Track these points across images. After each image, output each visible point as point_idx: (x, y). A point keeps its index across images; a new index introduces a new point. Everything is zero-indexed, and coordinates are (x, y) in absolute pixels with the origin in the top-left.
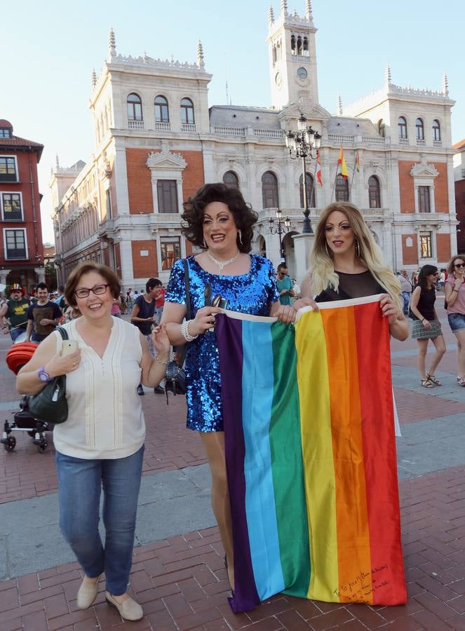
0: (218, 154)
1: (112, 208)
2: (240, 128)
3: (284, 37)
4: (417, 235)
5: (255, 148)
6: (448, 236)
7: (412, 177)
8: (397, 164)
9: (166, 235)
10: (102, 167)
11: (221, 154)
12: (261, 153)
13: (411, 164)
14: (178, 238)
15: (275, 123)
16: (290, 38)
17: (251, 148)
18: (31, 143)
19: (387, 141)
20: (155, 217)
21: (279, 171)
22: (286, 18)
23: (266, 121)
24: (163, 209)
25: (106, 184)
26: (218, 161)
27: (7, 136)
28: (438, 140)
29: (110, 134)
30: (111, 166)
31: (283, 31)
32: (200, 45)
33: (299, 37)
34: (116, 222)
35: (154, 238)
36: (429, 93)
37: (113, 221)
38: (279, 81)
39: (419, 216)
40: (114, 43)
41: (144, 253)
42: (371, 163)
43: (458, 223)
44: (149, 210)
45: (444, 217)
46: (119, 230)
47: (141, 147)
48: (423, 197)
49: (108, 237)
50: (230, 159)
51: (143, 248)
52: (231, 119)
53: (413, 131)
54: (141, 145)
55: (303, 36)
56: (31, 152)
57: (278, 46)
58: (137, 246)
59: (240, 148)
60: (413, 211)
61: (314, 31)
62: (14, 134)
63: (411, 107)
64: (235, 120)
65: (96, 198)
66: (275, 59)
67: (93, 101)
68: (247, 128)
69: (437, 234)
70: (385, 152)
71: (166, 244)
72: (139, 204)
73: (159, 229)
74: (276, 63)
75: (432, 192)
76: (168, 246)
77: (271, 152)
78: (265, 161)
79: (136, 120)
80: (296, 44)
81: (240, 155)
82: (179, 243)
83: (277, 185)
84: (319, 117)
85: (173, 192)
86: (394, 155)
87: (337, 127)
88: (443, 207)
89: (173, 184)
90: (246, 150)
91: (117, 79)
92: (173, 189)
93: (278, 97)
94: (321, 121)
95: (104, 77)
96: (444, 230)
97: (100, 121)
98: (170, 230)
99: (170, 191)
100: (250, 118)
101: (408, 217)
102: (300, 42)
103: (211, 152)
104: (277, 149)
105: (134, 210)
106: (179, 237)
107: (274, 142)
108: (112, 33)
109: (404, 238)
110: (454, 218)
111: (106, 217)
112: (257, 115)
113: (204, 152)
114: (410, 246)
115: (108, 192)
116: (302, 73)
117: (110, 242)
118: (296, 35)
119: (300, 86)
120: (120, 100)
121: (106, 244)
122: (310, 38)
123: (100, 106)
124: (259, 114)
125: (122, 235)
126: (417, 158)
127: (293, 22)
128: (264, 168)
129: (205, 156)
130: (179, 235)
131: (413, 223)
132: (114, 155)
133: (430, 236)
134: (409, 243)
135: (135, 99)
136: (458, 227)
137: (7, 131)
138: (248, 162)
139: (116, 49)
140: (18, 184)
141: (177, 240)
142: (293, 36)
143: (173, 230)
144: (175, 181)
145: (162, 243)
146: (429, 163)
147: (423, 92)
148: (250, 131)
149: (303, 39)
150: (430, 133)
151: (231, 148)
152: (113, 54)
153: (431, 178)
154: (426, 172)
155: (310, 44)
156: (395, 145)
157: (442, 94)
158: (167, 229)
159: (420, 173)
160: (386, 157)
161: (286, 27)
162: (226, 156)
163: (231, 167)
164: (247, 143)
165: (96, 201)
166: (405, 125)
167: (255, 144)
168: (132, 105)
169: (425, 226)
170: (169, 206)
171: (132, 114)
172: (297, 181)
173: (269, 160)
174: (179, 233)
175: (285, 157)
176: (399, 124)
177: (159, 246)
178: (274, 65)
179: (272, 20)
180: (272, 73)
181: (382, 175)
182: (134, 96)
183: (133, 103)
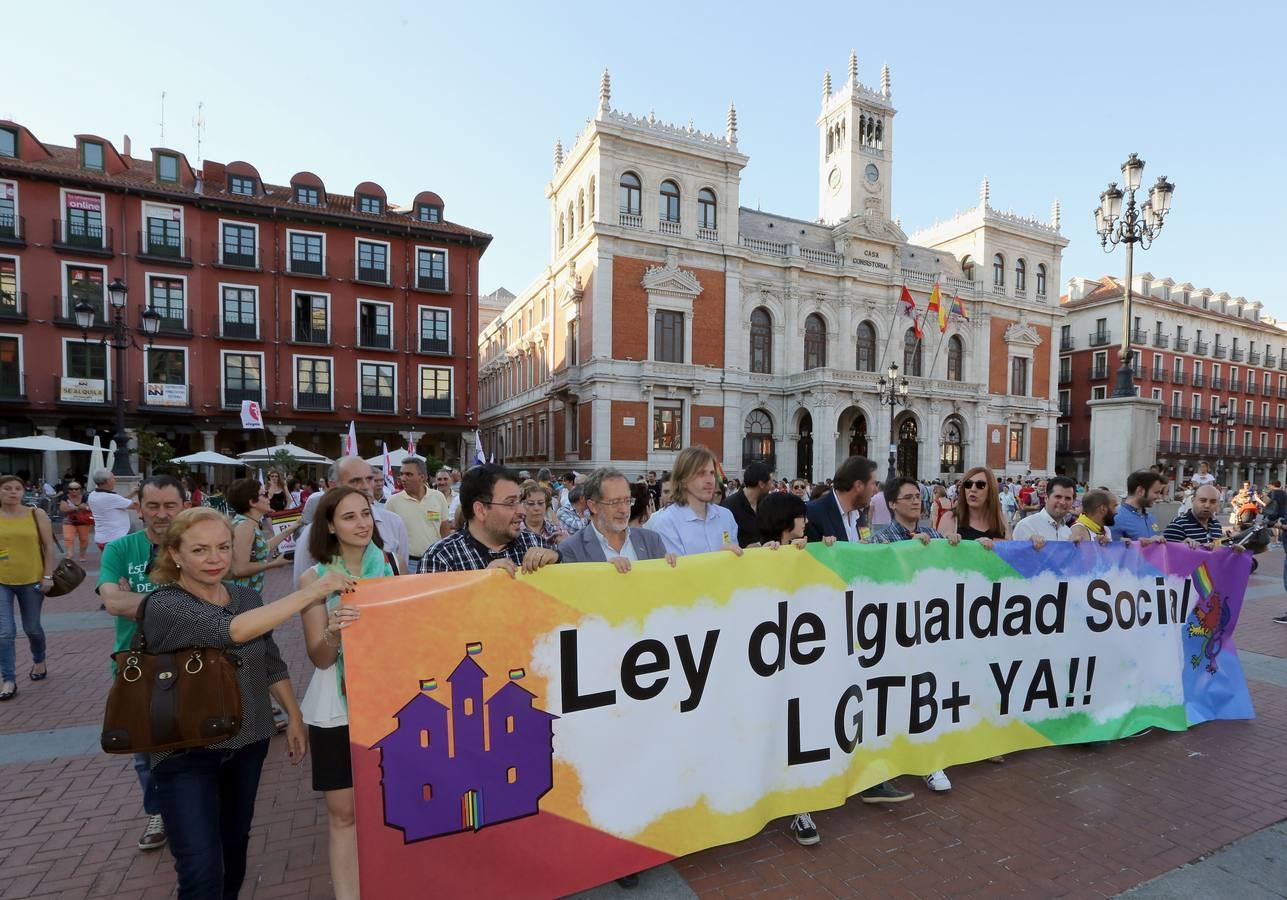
0: (746, 279)
1: (579, 351)
2: (781, 243)
3: (849, 117)
4: (1006, 426)
5: (799, 276)
6: (1044, 433)
7: (1006, 343)
8: (988, 322)
9: (663, 396)
10: (566, 285)
11: (750, 281)
12: (807, 285)
13: (1007, 324)
14: (679, 402)
15: (829, 242)
16: (859, 119)
17: (795, 274)
18: (473, 231)
19: (978, 287)
20: (650, 367)
21: (830, 315)
22: (854, 90)
23: (815, 239)
24: (661, 356)
25: (571, 311)
26: (746, 290)
27: (434, 219)
28: (1042, 292)
29: (590, 230)
30: (584, 283)
31: (850, 108)
32: (733, 111)
33: (871, 119)
34: (585, 370)
35: (645, 399)
36: (1036, 224)
37: (581, 368)
38: (834, 181)
39: (1013, 401)
40: (608, 91)
41: (629, 421)
43: (1060, 415)
44: (640, 356)
45: (1044, 405)
46: (595, 382)
47: (636, 256)
48: (1016, 372)
49: (570, 392)
50: (763, 288)
51: (628, 413)
52: (766, 229)
53: (1011, 276)
54: (637, 252)
55: (876, 118)
56: (471, 245)
57: (838, 131)
58: (619, 409)
59: (779, 273)
60: (1003, 393)
61: (891, 113)
63: (1012, 241)
64: (771, 231)
65: (545, 336)
66: (830, 150)
68: (791, 245)
69: (1032, 429)
70: (974, 302)
71: (662, 409)
72: (627, 345)
73: (655, 386)
74: (831, 156)
75: (1030, 367)
76: (664, 413)
77: (822, 284)
78: (812, 298)
79: (632, 214)
80: (865, 129)
81: (778, 285)
82: (681, 409)
83: (824, 335)
84: (891, 240)
85: (678, 331)
86: (986, 308)
87: (910, 259)
88: (1042, 390)
89: (668, 319)
90: (787, 277)
91: (609, 147)
92: (678, 326)
93: (834, 206)
94: (894, 247)
95: (584, 143)
96: (1041, 423)
97: (566, 216)
98: (670, 389)
99: (674, 329)
100: (792, 232)
101: (997, 400)
102: (871, 125)
103: (737, 275)
104: (829, 282)
105: (618, 353)
106: (682, 401)
107: (828, 271)
108: (607, 76)
109: (991, 429)
110: (1055, 408)
111: (564, 362)
112: (802, 227)
113: (728, 274)
114: (995, 442)
115: (572, 325)
116: (873, 172)
117: (571, 400)
118: (867, 116)
119: (867, 191)
120: (610, 181)
121: (559, 404)
122: (886, 122)
123: (569, 194)
124: (805, 227)
125: (599, 389)
126: (1014, 316)
127: (864, 96)
128: (810, 308)
129: (728, 281)
130: (681, 398)
131: (1004, 409)
132: (591, 260)
133: (1022, 430)
134: (996, 438)
135: (633, 182)
136: (1059, 420)
137: (434, 212)
138: (788, 296)
139: (609, 101)
140: (446, 295)
141: (677, 405)
142: (862, 117)
143: (675, 389)
144: (681, 314)
145: (655, 408)
146: (1030, 325)
147: (1028, 222)
148: (796, 250)
149: (875, 123)
150: (1032, 282)
151: (765, 273)
152: (606, 109)
153: (1031, 346)
154: (1025, 337)
155: (885, 132)
156: (988, 293)
157: (1051, 229)
158: (666, 387)
159: (1018, 338)
160: (974, 310)
161: (855, 102)
162: (760, 283)
163: (764, 301)
164: (790, 268)
165: (546, 340)
166: (1002, 267)
167: (801, 270)
168: (626, 190)
169: (1018, 414)
170: (670, 351)
171: (626, 205)
172: (854, 332)
173: (819, 296)
174: (683, 395)
175: (841, 294)
176: (995, 265)
177: (651, 413)
178: (827, 158)
179: (829, 93)
180: (824, 169)
181: (966, 334)
182: (629, 177)
183: (630, 187)
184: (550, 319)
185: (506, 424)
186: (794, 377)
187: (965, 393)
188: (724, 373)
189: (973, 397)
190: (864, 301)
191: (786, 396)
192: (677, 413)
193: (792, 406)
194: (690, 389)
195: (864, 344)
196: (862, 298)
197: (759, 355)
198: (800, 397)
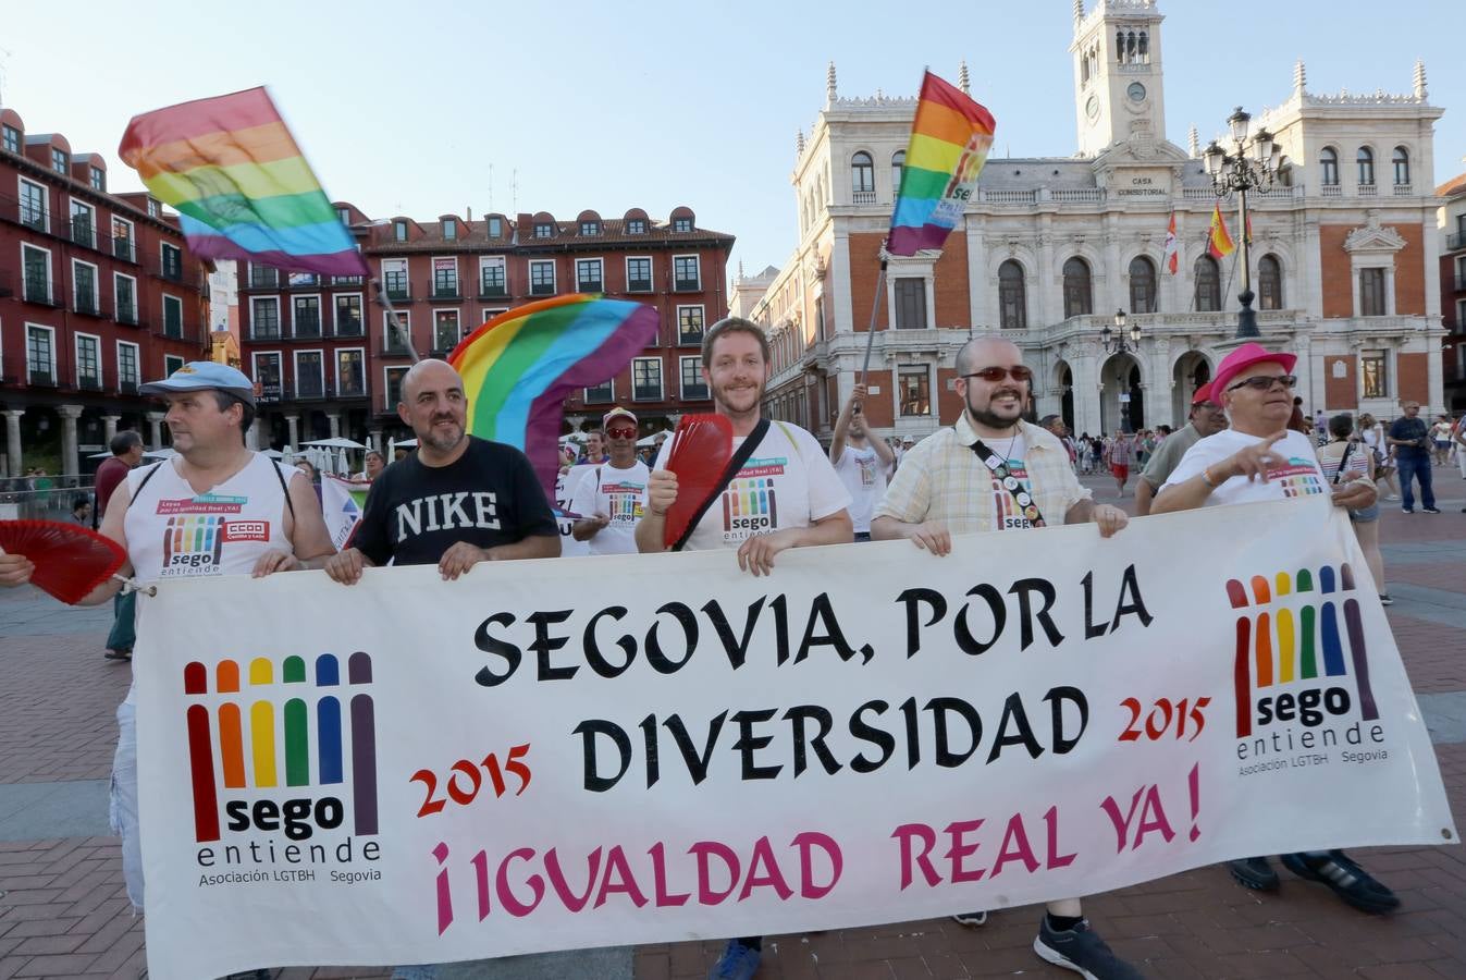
0: (990, 234)
1: (825, 325)
2: (1028, 190)
3: (1104, 38)
4: (1355, 356)
5: (1053, 221)
6: (1421, 360)
7: (1346, 254)
8: (1317, 232)
9: (907, 363)
10: (810, 264)
11: (996, 235)
12: (1063, 229)
13: (1347, 230)
14: (925, 367)
15: (1090, 176)
16: (1116, 38)
17: (1046, 220)
18: (719, 234)
19: (1297, 193)
20: (892, 336)
21: (1094, 256)
22: (1107, 7)
23: (1070, 177)
24: (903, 323)
25: (817, 290)
26: (991, 245)
27: (687, 229)
28: (1404, 182)
29: (826, 214)
30: (826, 263)
31: (1103, 29)
32: (965, 68)
33: (1131, 34)
34: (831, 345)
35: (889, 367)
36: (1386, 100)
37: (827, 343)
38: (1092, 110)
39: (1361, 323)
40: (834, 82)
41: (874, 390)
42: (1264, 232)
43: (1446, 333)
44: (882, 325)
45: (1418, 323)
46: (837, 356)
47: (872, 231)
48: (1369, 289)
49: (819, 367)
50: (1010, 240)
51: (873, 383)
52: (1013, 178)
53: (1350, 172)
54: (872, 227)
55: (1137, 31)
56: (718, 247)
57: (1093, 55)
59: (1027, 222)
60: (1348, 314)
61: (1158, 20)
62: (697, 225)
63: (1347, 128)
64: (1018, 179)
65: (799, 314)
66: (1086, 75)
67: (798, 175)
68: (1039, 190)
69: (1400, 356)
70: (1293, 212)
71: (907, 376)
72: (867, 316)
73: (898, 354)
74: (1088, 83)
75: (1390, 279)
76: (910, 379)
77: (1081, 225)
78: (1070, 241)
79: (865, 192)
80: (1125, 46)
81: (1028, 234)
82: (927, 373)
83: (1089, 279)
84: (1166, 161)
85: (919, 296)
86: (1311, 217)
87: (1197, 177)
88: (1412, 301)
89: (919, 285)
90: (1038, 225)
91: (838, 134)
92: (919, 292)
93: (1094, 136)
94: (1171, 168)
95: (818, 135)
96: (1414, 346)
97: (809, 200)
98: (914, 355)
99: (915, 295)
100: (1044, 174)
101: (1338, 325)
102: (1132, 39)
103: (979, 232)
104: (1089, 221)
105: (860, 325)
106: (928, 365)
107: (1085, 209)
108: (833, 68)
109: (1329, 363)
110: (1436, 325)
111: (814, 337)
112: (1056, 167)
113: (969, 232)
114: (1339, 376)
115: (819, 302)
116: (1137, 91)
117: (822, 374)
118: (1126, 32)
119: (1132, 112)
120: (842, 164)
121: (813, 378)
122: (1151, 32)
123: (810, 180)
124: (1057, 167)
125: (842, 363)
126: (1358, 218)
127: (1119, 12)
128: (1068, 252)
129: (970, 239)
130: (927, 362)
131: (1348, 335)
132: (830, 242)
133: (1383, 359)
134: (1340, 370)
135: (864, 161)
136: (1445, 340)
137: (687, 223)
138: (1040, 243)
139: (836, 91)
140: (700, 293)
141: (923, 369)
142: (1120, 34)
143: (918, 355)
144: (922, 279)
145: (900, 375)
146: (1384, 226)
147: (1373, 100)
148: (1046, 194)
149: (1138, 36)
150: (1386, 172)
151: (1012, 224)
152: (833, 99)
153: (1388, 252)
154: (1378, 242)
155: (1151, 44)
156: (1314, 198)
157: (1413, 99)
158: (909, 354)
159: (1367, 245)
160: (1294, 222)
161: (1108, 20)
162: (1005, 236)
163: (1013, 253)
164: (1040, 214)
165: (800, 317)
166: (1335, 162)
167: (1054, 214)
168: (859, 169)
169: (1374, 340)
170: (912, 317)
171: (859, 183)
172: (1126, 271)
173: (1077, 239)
174: (928, 360)
175: (1106, 232)
176: (1322, 161)
177: (896, 380)
178: (1083, 86)
179: (1081, 16)
180: (1081, 99)
181: (1285, 252)
182: (862, 156)
183: (861, 166)
184: (802, 298)
185: (773, 400)
186: (1052, 329)
187: (1274, 323)
188: (971, 333)
189: (1286, 327)
190: (1137, 234)
191: (1044, 349)
192: (924, 378)
193: (1051, 359)
194: (934, 353)
195: (1140, 282)
196: (1134, 231)
197: (1011, 310)
198: (1057, 350)
